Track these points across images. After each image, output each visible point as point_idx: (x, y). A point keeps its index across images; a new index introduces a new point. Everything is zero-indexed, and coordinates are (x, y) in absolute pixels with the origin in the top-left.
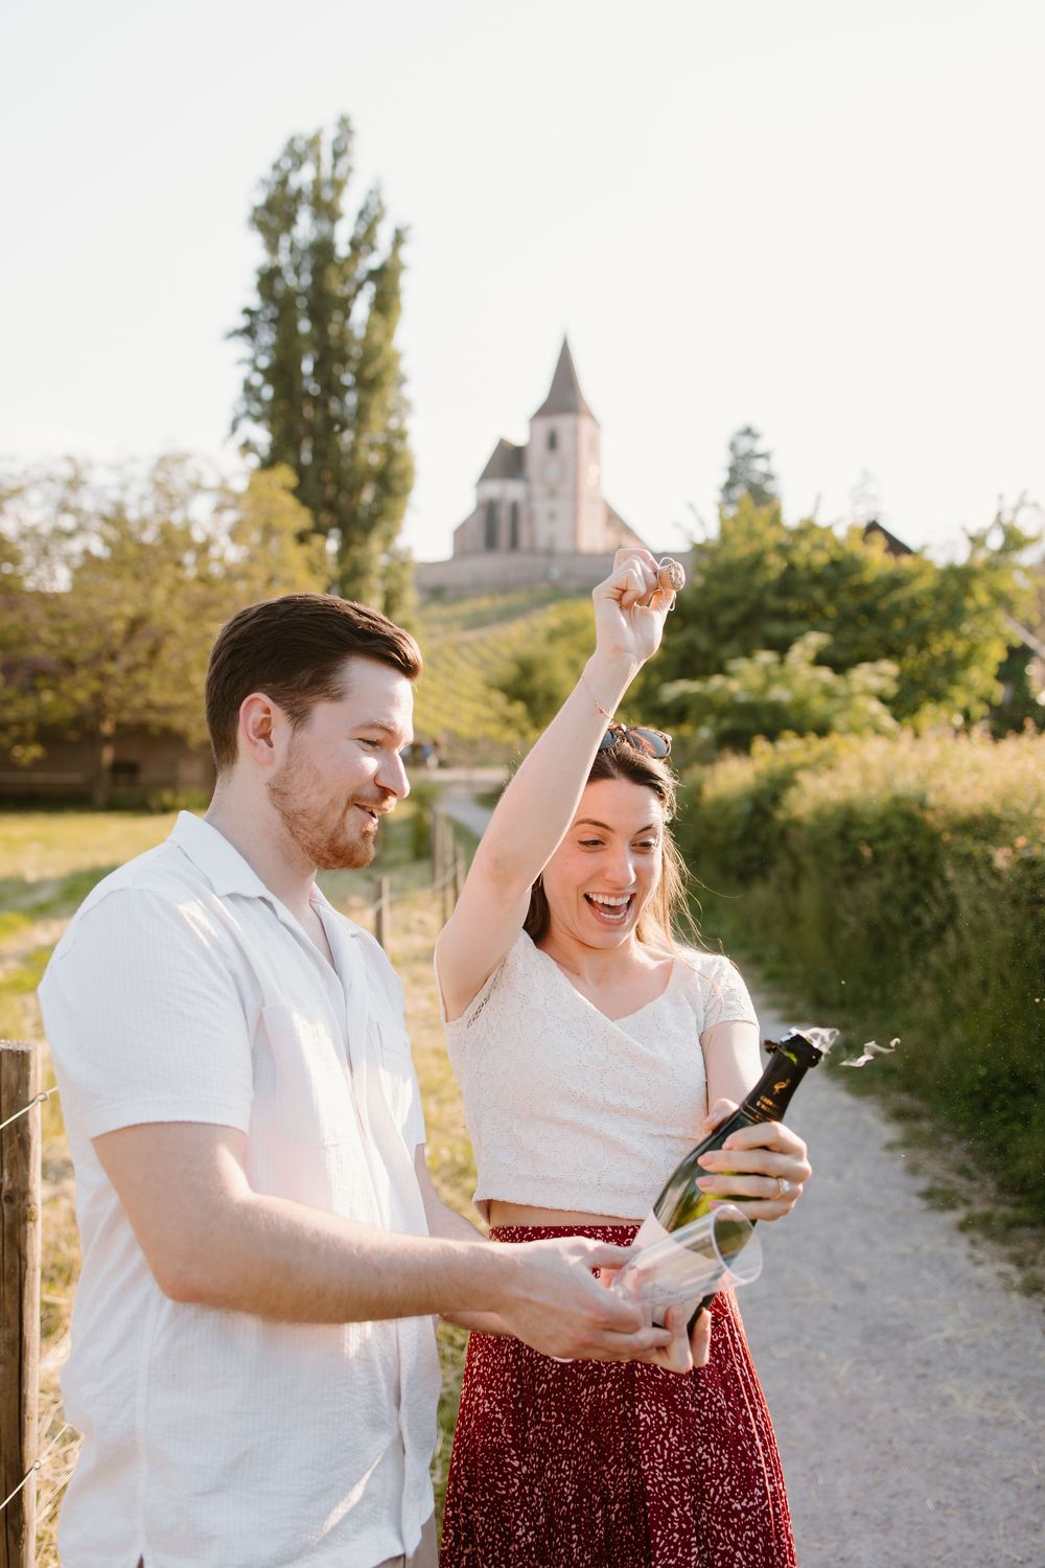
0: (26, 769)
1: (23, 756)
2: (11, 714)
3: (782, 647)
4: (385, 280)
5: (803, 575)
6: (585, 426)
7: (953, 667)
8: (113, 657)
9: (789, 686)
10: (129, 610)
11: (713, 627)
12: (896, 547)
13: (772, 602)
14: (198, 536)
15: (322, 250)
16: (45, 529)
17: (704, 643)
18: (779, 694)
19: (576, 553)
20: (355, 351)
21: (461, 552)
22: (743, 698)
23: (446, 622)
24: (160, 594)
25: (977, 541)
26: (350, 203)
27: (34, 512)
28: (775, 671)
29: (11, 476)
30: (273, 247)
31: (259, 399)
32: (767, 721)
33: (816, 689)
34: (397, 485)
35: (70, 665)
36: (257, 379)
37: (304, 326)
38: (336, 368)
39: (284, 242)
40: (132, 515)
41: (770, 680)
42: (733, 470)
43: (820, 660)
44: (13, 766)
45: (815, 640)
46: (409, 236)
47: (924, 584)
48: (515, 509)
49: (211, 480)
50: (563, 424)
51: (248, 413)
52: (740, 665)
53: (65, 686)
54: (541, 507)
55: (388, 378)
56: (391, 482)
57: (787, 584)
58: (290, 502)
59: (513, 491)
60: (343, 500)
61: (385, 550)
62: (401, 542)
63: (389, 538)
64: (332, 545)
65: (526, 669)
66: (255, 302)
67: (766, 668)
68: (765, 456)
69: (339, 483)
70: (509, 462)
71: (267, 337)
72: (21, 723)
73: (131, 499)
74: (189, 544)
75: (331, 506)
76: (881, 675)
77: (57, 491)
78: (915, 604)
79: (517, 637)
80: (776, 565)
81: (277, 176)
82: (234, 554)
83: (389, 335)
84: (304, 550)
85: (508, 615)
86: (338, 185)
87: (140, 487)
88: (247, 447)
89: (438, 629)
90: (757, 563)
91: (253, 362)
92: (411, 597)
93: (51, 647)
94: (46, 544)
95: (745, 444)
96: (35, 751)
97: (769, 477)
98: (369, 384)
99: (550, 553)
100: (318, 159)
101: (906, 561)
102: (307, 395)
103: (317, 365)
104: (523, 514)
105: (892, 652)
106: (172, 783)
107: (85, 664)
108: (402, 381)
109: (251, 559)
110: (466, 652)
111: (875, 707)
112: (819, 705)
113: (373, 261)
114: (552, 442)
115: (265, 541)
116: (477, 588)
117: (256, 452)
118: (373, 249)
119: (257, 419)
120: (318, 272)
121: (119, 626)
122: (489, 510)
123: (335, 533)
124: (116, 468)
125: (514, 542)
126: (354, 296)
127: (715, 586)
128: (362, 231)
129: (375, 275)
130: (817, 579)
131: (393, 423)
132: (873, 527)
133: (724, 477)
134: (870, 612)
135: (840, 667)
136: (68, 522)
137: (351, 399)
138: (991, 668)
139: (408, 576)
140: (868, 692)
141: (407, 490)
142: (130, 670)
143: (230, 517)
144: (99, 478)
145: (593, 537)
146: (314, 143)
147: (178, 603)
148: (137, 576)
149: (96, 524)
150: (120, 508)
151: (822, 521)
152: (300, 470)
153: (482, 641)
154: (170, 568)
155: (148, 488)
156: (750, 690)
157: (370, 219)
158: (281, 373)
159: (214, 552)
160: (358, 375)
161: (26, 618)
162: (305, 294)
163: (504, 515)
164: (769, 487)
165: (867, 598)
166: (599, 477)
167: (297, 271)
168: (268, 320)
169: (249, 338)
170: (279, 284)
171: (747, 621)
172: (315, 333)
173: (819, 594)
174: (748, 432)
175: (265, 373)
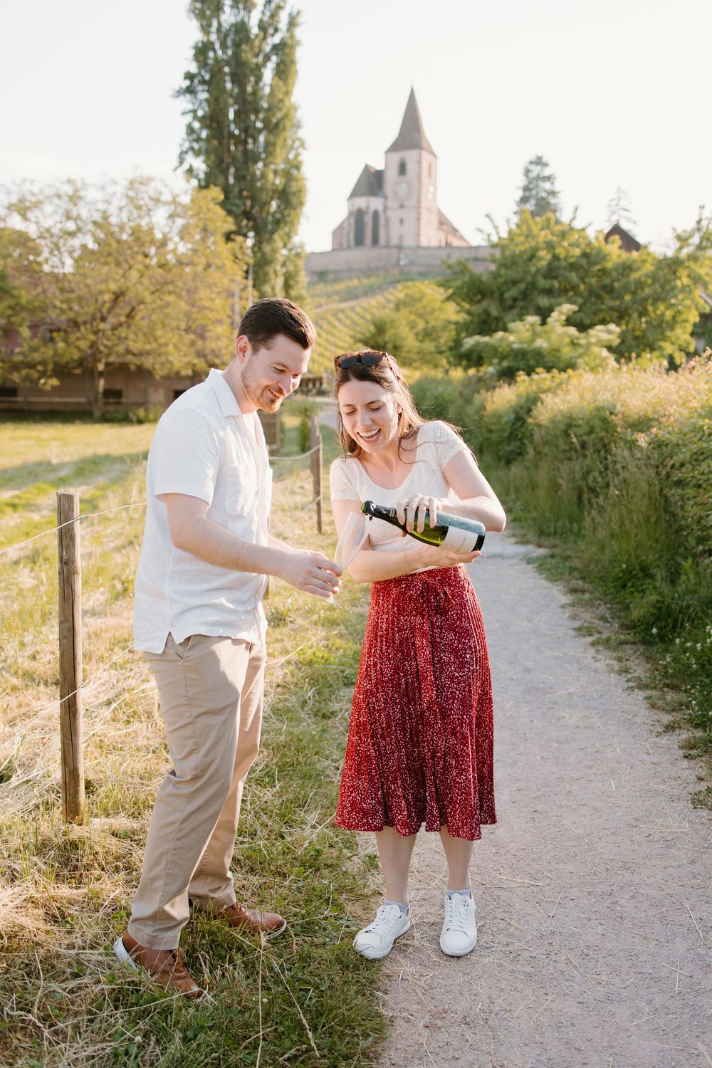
0: (49, 394)
1: (44, 384)
2: (37, 356)
3: (544, 314)
4: (284, 50)
5: (563, 264)
6: (426, 157)
7: (662, 327)
8: (103, 319)
9: (548, 339)
10: (113, 287)
11: (501, 300)
12: (630, 243)
13: (542, 283)
14: (159, 236)
15: (241, 29)
16: (55, 230)
17: (494, 312)
18: (541, 343)
19: (418, 247)
20: (264, 103)
21: (338, 247)
22: (515, 346)
23: (329, 296)
24: (134, 274)
25: (682, 239)
27: (49, 218)
28: (539, 329)
29: (33, 194)
30: (206, 29)
31: (198, 140)
32: (532, 362)
33: (567, 340)
34: (294, 200)
35: (76, 324)
36: (197, 125)
37: (229, 86)
38: (253, 117)
39: (215, 24)
40: (114, 220)
41: (535, 335)
42: (526, 189)
43: (569, 322)
44: (40, 392)
45: (567, 308)
46: (300, 20)
47: (649, 268)
48: (376, 215)
49: (166, 197)
50: (410, 156)
51: (192, 149)
52: (516, 326)
53: (72, 337)
54: (394, 215)
55: (288, 123)
56: (289, 198)
57: (551, 272)
58: (220, 212)
59: (375, 203)
60: (255, 211)
61: (285, 246)
62: (296, 240)
63: (289, 236)
64: (250, 242)
65: (380, 328)
66: (193, 68)
67: (532, 325)
68: (548, 178)
69: (254, 199)
70: (372, 182)
71: (203, 95)
72: (44, 363)
73: (113, 210)
74: (152, 242)
75: (247, 215)
76: (610, 332)
77: (64, 204)
78: (640, 285)
79: (376, 306)
80: (545, 256)
82: (183, 248)
83: (288, 93)
84: (230, 245)
85: (370, 291)
87: (118, 201)
88: (190, 171)
89: (323, 300)
90: (532, 257)
91: (194, 112)
92: (303, 278)
93: (62, 311)
94: (56, 241)
95: (536, 170)
96: (54, 382)
97: (553, 193)
98: (274, 128)
99: (400, 248)
101: (635, 254)
102: (231, 135)
103: (237, 113)
104: (382, 220)
105: (621, 316)
106: (144, 404)
107: (85, 323)
108: (298, 126)
109: (194, 251)
110: (341, 316)
111: (605, 353)
112: (567, 352)
113: (276, 39)
114: (402, 169)
115: (204, 239)
116: (350, 272)
117: (197, 177)
118: (276, 30)
119: (197, 153)
120: (237, 45)
121: (107, 297)
122: (358, 216)
123: (251, 234)
124: (103, 188)
125: (375, 241)
126: (264, 64)
127: (503, 271)
128: (267, 17)
129: (277, 48)
130: (573, 267)
131: (292, 156)
132: (616, 230)
133: (520, 194)
134: (609, 290)
135: (583, 328)
136: (71, 226)
137: (262, 138)
138: (689, 329)
139: (301, 263)
140: (600, 344)
141: (301, 204)
142: (114, 328)
143: (180, 222)
144: (91, 194)
145: (430, 236)
147: (145, 281)
148: (118, 264)
149: (91, 227)
150: (106, 217)
151: (577, 225)
152: (227, 190)
153: (352, 309)
154: (140, 257)
155: (123, 203)
156: (521, 342)
158: (214, 120)
159: (170, 246)
160: (266, 122)
161: (44, 291)
162: (228, 63)
163: (368, 220)
164: (552, 200)
165: (607, 281)
166: (434, 194)
167: (224, 46)
168: (203, 82)
169: (188, 97)
170: (211, 54)
171: (525, 295)
172: (236, 90)
173: (574, 277)
174: (539, 162)
175: (201, 120)
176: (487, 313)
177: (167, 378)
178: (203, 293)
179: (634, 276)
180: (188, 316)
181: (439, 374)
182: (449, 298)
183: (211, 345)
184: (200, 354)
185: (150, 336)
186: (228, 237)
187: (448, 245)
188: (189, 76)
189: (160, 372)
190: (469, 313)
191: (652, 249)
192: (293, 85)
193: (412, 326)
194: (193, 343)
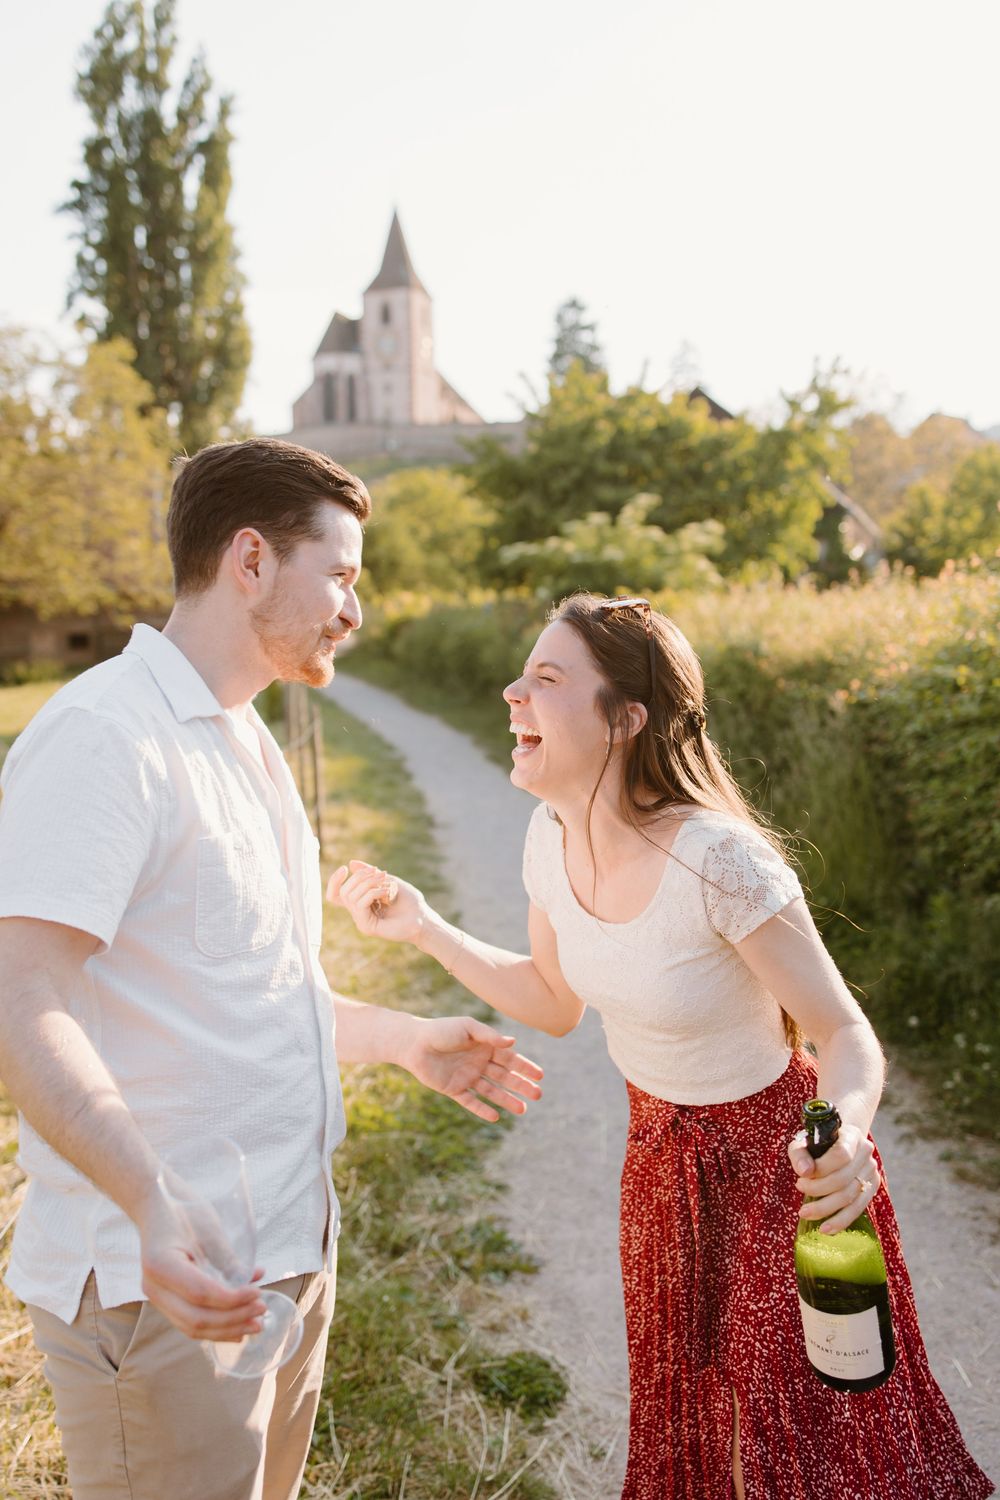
3: (614, 510)
4: (213, 149)
5: (631, 440)
6: (417, 300)
7: (771, 527)
9: (621, 546)
11: (546, 495)
12: (718, 413)
13: (603, 466)
14: (39, 410)
15: (150, 119)
17: (538, 509)
18: (612, 553)
19: (412, 424)
20: (187, 224)
21: (301, 422)
22: (577, 559)
24: (4, 469)
25: (794, 405)
26: (176, 73)
28: (608, 532)
30: (100, 118)
31: (94, 274)
32: (602, 580)
33: (647, 547)
34: (235, 358)
36: (90, 254)
37: (135, 197)
38: (170, 242)
39: (112, 114)
41: (603, 541)
42: (559, 341)
43: (650, 521)
45: (645, 501)
46: (234, 106)
47: (748, 444)
48: (351, 381)
49: (48, 354)
50: (396, 297)
51: (83, 289)
52: (574, 527)
54: (377, 380)
55: (221, 252)
56: (229, 356)
57: (615, 451)
58: (128, 374)
59: (349, 364)
60: (180, 376)
61: (226, 423)
62: (241, 414)
63: (229, 411)
64: (174, 418)
66: (83, 174)
67: (599, 528)
68: (591, 328)
69: (178, 357)
70: (344, 335)
71: (99, 211)
74: (30, 418)
75: (170, 380)
78: (738, 468)
80: (605, 431)
81: (98, 45)
82: (75, 429)
83: (220, 207)
84: (147, 423)
86: (163, 55)
88: (83, 321)
90: (586, 431)
91: (85, 236)
95: (570, 317)
97: (594, 348)
98: (203, 259)
99: (387, 424)
100: (141, 27)
101: (728, 426)
102: (141, 268)
103: (150, 238)
104: (360, 386)
105: (716, 511)
106: (24, 656)
108: (236, 254)
109: (93, 434)
111: (703, 564)
112: (650, 564)
113: (201, 134)
114: (386, 316)
115: (107, 415)
117: (93, 326)
118: (201, 120)
119: (92, 294)
120: (145, 143)
122: (326, 383)
123: (175, 406)
125: (352, 415)
126: (185, 168)
127: (548, 452)
128: (188, 102)
129: (206, 147)
130: (645, 444)
131: (229, 297)
132: (697, 394)
133: (552, 348)
134: (697, 476)
135: (670, 528)
137: (186, 273)
138: (809, 526)
140: (696, 551)
141: (245, 363)
143: (70, 392)
145: (428, 409)
146: (134, 10)
147: (23, 478)
151: (650, 387)
152: (138, 344)
154: (12, 444)
156: (584, 551)
157: (197, 88)
158: (114, 246)
159: (56, 425)
160: (191, 249)
162: (133, 166)
163: (341, 388)
164: (595, 358)
165: (692, 463)
166: (432, 349)
167: (127, 143)
168: (97, 193)
169: (79, 212)
170: (108, 156)
171: (580, 485)
172: (146, 207)
173: (647, 458)
174: (574, 304)
175: (98, 247)
176: (526, 512)
177: (60, 618)
178: (109, 494)
179: (729, 456)
180: (87, 526)
181: (454, 600)
182: (470, 493)
183: (123, 568)
184: (108, 581)
185: (31, 557)
186: (144, 411)
187: (455, 421)
188: (77, 185)
189: (47, 610)
190: (501, 511)
191: (750, 419)
192: (226, 197)
193: (414, 532)
194: (95, 566)
